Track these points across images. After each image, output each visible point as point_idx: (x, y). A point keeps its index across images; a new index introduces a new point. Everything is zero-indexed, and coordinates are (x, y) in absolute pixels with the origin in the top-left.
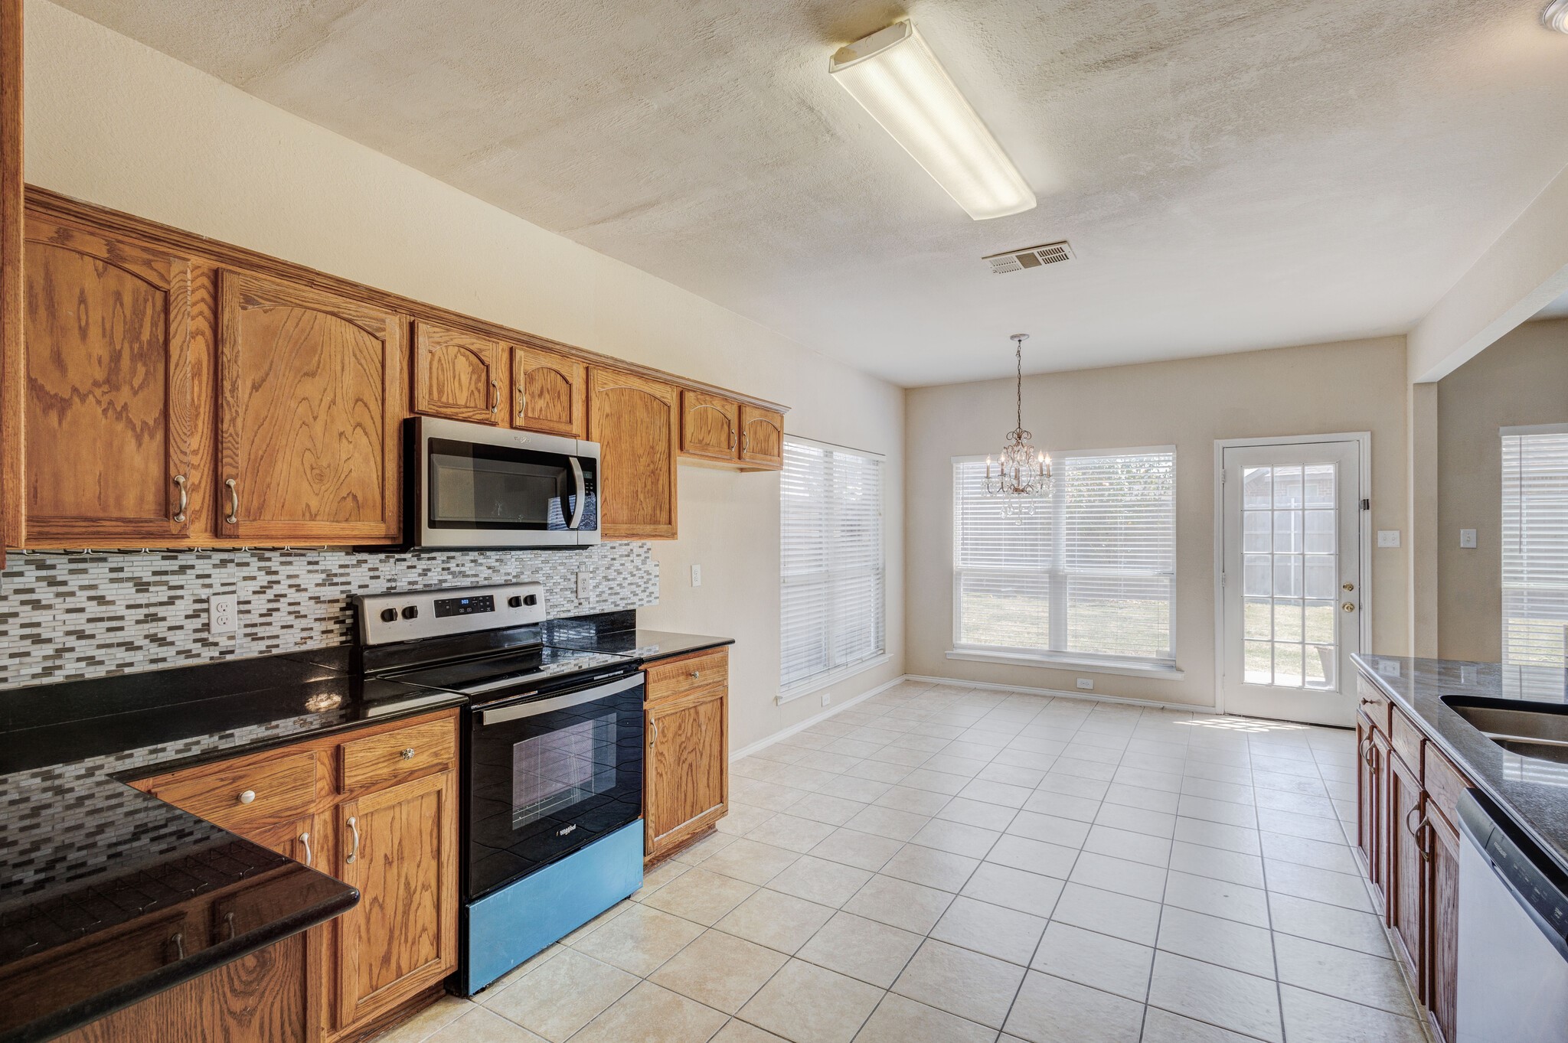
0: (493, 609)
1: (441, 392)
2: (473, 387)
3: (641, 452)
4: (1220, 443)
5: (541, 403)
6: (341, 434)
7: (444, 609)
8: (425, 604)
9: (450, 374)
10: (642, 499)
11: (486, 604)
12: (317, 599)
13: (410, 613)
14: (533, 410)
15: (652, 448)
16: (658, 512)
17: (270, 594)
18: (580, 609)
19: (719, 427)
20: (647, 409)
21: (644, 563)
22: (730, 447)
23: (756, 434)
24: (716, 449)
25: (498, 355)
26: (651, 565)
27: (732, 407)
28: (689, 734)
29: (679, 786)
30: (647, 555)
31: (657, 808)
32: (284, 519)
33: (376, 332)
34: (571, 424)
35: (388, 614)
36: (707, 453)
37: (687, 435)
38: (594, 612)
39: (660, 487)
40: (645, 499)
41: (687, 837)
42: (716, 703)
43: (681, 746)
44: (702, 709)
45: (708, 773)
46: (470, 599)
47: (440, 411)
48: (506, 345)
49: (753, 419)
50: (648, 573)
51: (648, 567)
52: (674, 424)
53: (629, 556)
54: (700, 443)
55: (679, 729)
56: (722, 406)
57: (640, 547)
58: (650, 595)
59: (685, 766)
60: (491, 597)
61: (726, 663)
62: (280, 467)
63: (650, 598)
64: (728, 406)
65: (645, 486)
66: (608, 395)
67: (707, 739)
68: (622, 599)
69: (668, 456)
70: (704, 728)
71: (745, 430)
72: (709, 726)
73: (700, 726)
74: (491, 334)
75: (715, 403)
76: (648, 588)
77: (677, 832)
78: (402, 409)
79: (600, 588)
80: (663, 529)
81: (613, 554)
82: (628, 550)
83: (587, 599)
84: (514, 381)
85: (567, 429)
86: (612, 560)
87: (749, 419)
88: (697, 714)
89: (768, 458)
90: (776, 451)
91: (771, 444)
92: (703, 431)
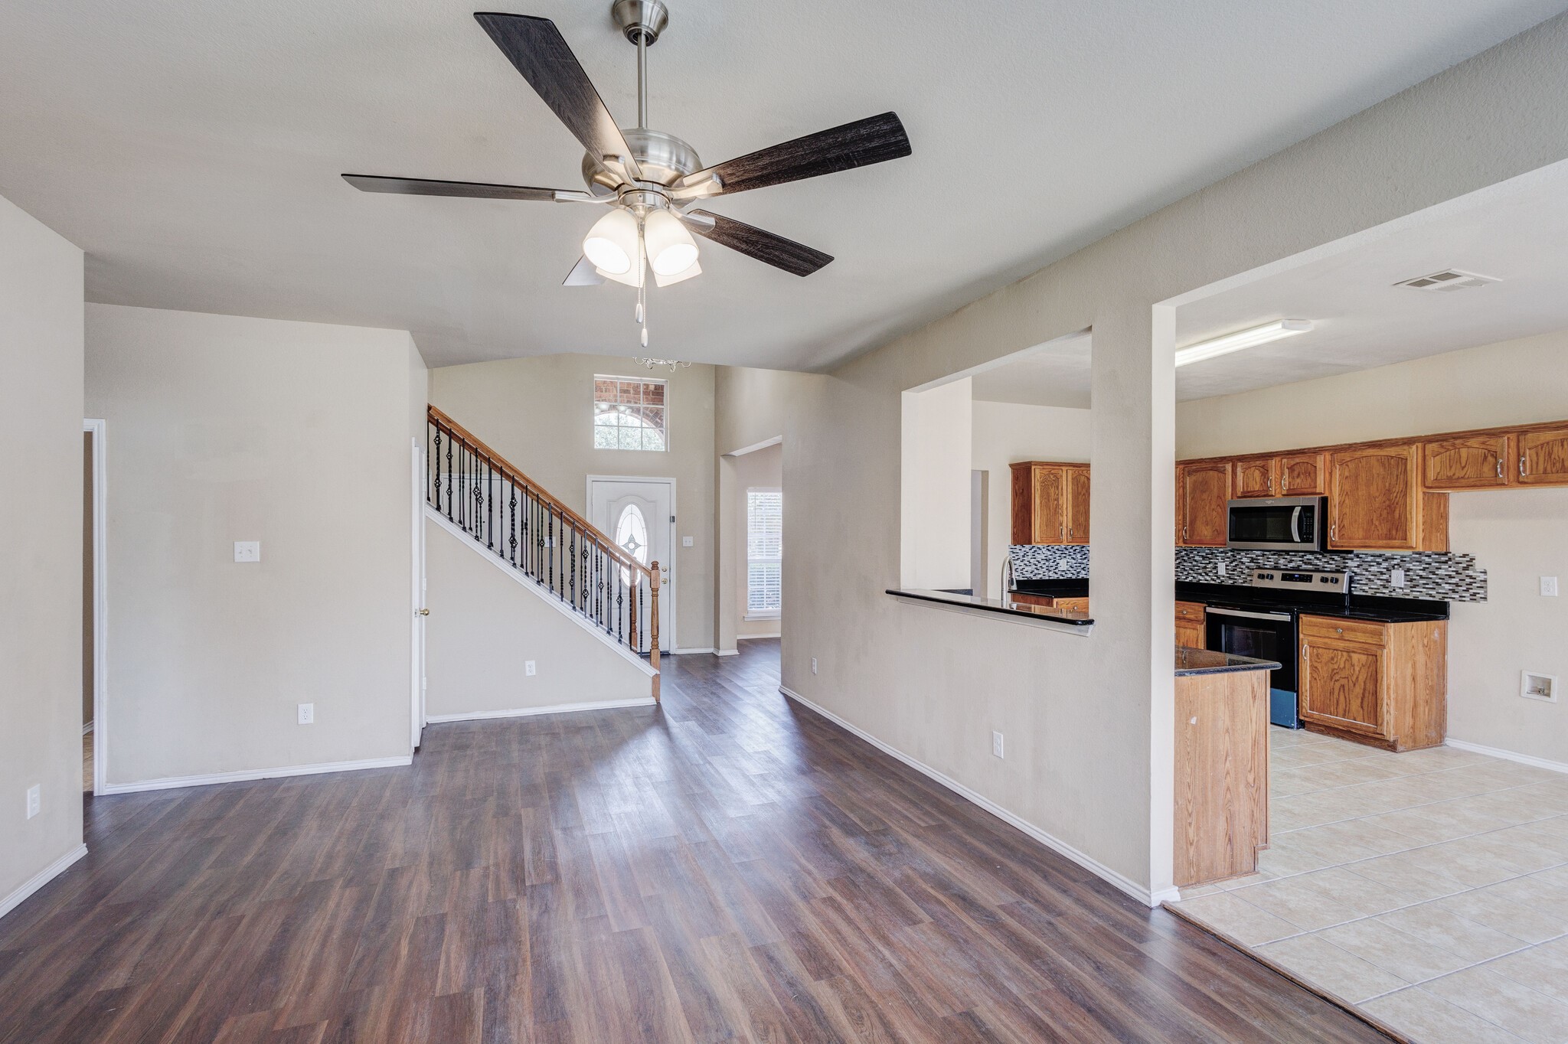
0: (1311, 582)
1: (1248, 487)
2: (1262, 482)
3: (1377, 494)
5: (1299, 480)
6: (1213, 509)
7: (1285, 578)
8: (1278, 575)
9: (1251, 479)
11: (1309, 579)
12: (1248, 567)
13: (1272, 577)
14: (1294, 485)
15: (1389, 491)
16: (1394, 532)
17: (1234, 564)
18: (1392, 594)
19: (1480, 460)
20: (1383, 465)
21: (1465, 569)
22: (1496, 475)
23: (1550, 454)
24: (1472, 480)
25: (1273, 465)
26: (1475, 571)
27: (1500, 440)
28: (1342, 666)
29: (1332, 693)
30: (1470, 563)
31: (1312, 695)
32: (1198, 538)
33: (1224, 472)
34: (1316, 487)
35: (1261, 577)
36: (1457, 485)
37: (1431, 475)
38: (1407, 597)
39: (1397, 515)
40: (1380, 524)
41: (1341, 728)
42: (1371, 657)
43: (1333, 670)
44: (1355, 657)
45: (1362, 699)
46: (1300, 575)
47: (1246, 495)
48: (1278, 459)
49: (1539, 443)
50: (1471, 577)
51: (1470, 573)
52: (1412, 471)
53: (1446, 562)
54: (1450, 478)
55: (1332, 659)
56: (1483, 443)
57: (1460, 557)
58: (1474, 594)
59: (1338, 685)
60: (1312, 576)
61: (1381, 634)
62: (1198, 522)
63: (1474, 597)
64: (1492, 441)
65: (1381, 515)
66: (1347, 465)
67: (1360, 677)
68: (1437, 593)
69: (1405, 493)
70: (1357, 669)
71: (1524, 456)
72: (1363, 670)
73: (1353, 665)
74: (1270, 457)
75: (1473, 442)
76: (1474, 588)
77: (1330, 719)
78: (1230, 498)
79: (1414, 583)
80: (1397, 542)
81: (1427, 559)
82: (1444, 559)
83: (1400, 588)
84: (1282, 474)
85: (1313, 490)
86: (1426, 564)
87: (1531, 445)
88: (1350, 657)
92: (1454, 468)
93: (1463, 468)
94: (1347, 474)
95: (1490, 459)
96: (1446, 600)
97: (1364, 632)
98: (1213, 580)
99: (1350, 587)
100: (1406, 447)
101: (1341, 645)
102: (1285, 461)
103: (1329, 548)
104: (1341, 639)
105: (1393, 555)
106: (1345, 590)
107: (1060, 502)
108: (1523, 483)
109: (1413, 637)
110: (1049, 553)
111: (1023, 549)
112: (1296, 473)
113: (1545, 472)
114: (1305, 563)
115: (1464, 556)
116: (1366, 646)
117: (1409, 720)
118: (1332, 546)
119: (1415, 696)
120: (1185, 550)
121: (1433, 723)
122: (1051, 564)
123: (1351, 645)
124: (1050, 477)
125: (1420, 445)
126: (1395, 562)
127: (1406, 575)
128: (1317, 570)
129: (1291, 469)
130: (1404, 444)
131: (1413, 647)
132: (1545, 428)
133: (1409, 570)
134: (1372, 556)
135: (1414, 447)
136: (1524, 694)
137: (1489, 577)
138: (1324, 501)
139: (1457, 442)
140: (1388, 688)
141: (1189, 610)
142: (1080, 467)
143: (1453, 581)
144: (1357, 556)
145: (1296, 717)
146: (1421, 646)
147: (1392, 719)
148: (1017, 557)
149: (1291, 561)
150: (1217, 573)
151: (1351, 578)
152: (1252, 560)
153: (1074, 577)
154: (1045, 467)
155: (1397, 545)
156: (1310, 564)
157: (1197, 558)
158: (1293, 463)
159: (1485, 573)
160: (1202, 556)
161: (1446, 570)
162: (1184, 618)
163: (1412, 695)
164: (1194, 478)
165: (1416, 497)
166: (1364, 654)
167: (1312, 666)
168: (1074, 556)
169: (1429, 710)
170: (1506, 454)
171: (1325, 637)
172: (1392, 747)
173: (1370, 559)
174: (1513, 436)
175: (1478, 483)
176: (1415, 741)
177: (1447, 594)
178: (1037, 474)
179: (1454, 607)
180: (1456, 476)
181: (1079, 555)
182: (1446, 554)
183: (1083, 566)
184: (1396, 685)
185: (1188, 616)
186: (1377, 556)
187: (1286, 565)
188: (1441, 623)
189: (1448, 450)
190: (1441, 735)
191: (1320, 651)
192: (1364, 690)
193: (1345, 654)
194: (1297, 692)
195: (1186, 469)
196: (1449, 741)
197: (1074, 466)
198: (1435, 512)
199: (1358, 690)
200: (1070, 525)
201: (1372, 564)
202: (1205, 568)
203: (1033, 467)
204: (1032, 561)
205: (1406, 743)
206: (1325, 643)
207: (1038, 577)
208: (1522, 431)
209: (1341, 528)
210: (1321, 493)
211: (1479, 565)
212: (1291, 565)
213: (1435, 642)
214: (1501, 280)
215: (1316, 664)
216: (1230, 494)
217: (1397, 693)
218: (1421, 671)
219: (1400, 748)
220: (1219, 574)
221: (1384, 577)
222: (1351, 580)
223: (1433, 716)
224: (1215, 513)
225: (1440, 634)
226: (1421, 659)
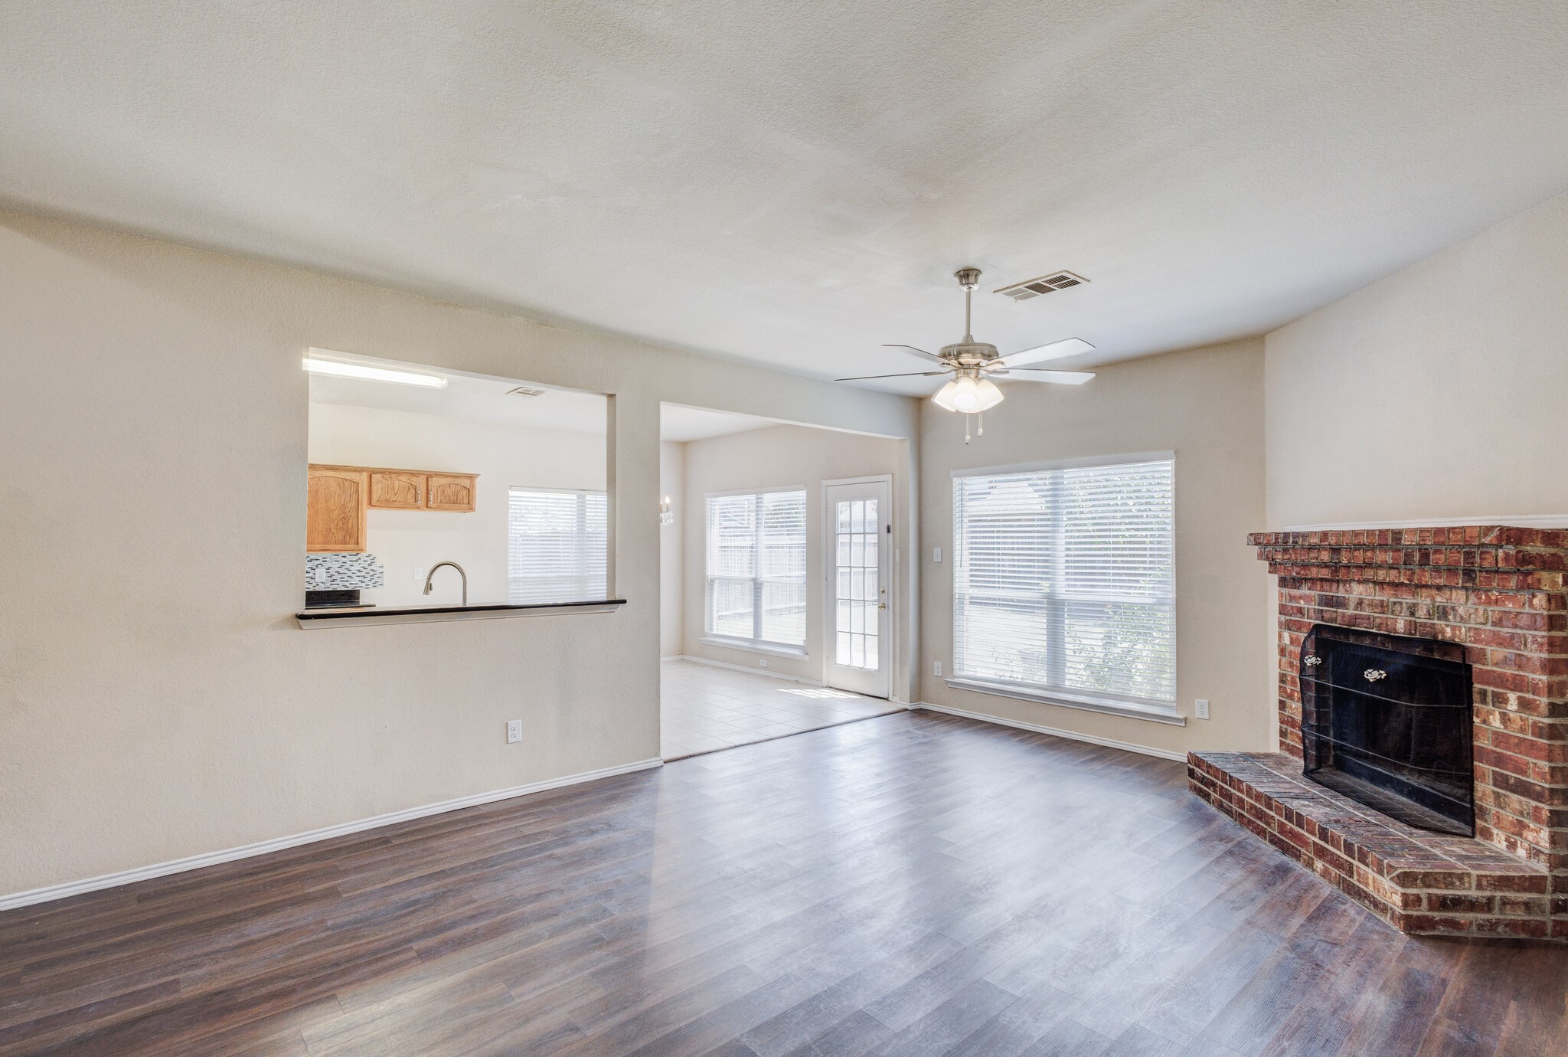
3: (334, 508)
4: (825, 483)
10: (334, 531)
16: (348, 539)
18: (314, 588)
19: (407, 490)
20: (339, 485)
21: (370, 565)
22: (416, 501)
23: (444, 492)
24: (401, 503)
26: (376, 567)
27: (418, 479)
30: (373, 561)
36: (393, 506)
37: (375, 497)
38: (328, 590)
39: (350, 526)
40: (337, 531)
49: (438, 484)
50: (373, 571)
51: (372, 567)
52: (363, 492)
53: (357, 561)
54: (387, 500)
56: (409, 479)
57: (366, 557)
58: (376, 582)
63: (378, 583)
64: (414, 479)
65: (337, 525)
68: (349, 584)
69: (359, 509)
71: (430, 491)
75: (402, 478)
76: (374, 578)
79: (334, 578)
81: (343, 559)
82: (354, 558)
83: (322, 583)
86: (342, 563)
87: (434, 484)
89: (457, 505)
90: (466, 501)
91: (460, 497)
92: (390, 493)
93: (396, 494)
95: (413, 491)
96: (357, 589)
100: (358, 474)
108: (429, 508)
113: (441, 502)
115: (370, 555)
125: (367, 474)
126: (318, 562)
127: (327, 572)
130: (355, 471)
132: (441, 475)
135: (364, 475)
137: (384, 570)
139: (394, 476)
143: (362, 574)
155: (351, 548)
159: (382, 567)
161: (357, 567)
165: (365, 512)
170: (421, 488)
174: (424, 478)
175: (406, 506)
177: (356, 585)
179: (362, 592)
180: (391, 500)
189: (388, 480)
208: (431, 475)
211: (378, 562)
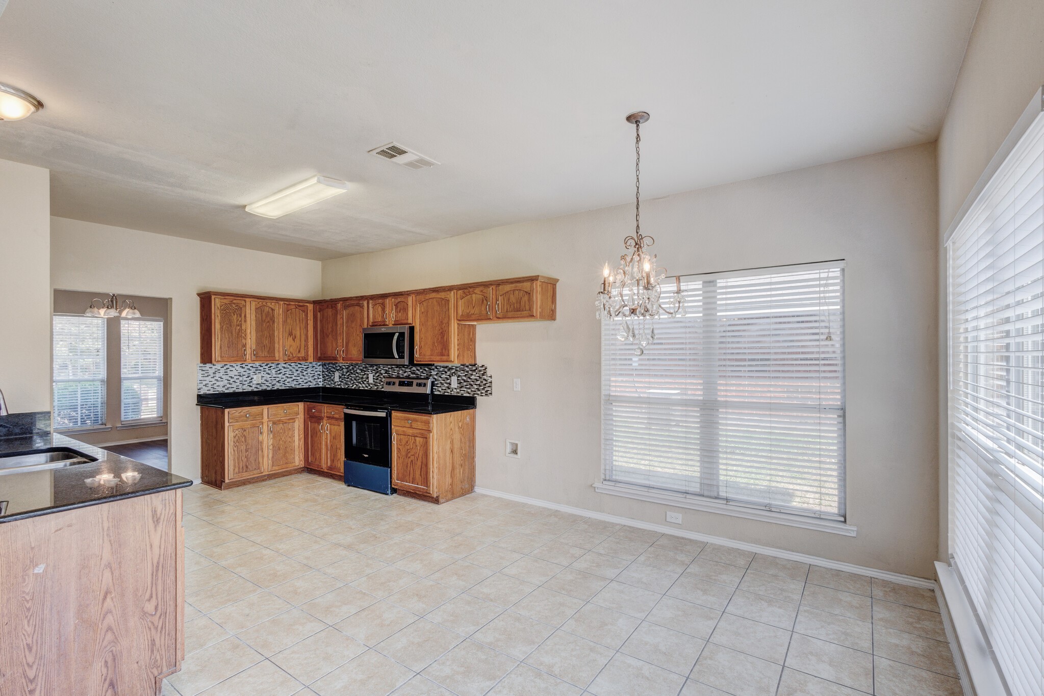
0: (411, 386)
1: (375, 318)
2: (382, 315)
3: (436, 325)
5: (400, 314)
7: (402, 384)
8: (397, 381)
9: (377, 313)
10: (437, 345)
11: (411, 384)
12: (384, 377)
13: (393, 384)
14: (397, 317)
15: (442, 322)
16: (444, 351)
17: (377, 375)
18: (452, 393)
19: (481, 303)
20: (439, 304)
21: (483, 375)
22: (488, 312)
23: (509, 300)
24: (477, 315)
25: (388, 302)
26: (487, 377)
27: (489, 289)
28: (411, 447)
29: (407, 467)
30: (485, 371)
31: (397, 469)
32: (350, 356)
33: (362, 307)
34: (408, 319)
35: (389, 383)
36: (471, 319)
37: (460, 313)
38: (458, 395)
39: (445, 339)
41: (412, 491)
42: (425, 439)
43: (407, 450)
44: (418, 439)
45: (421, 470)
46: (407, 381)
47: (375, 324)
48: (390, 298)
49: (504, 292)
50: (485, 380)
51: (485, 377)
52: (451, 309)
53: (475, 371)
54: (468, 314)
55: (407, 442)
56: (482, 291)
57: (481, 367)
58: (487, 391)
59: (410, 460)
60: (413, 382)
61: (429, 423)
62: (350, 344)
63: (487, 393)
64: (485, 290)
65: (438, 339)
66: (423, 304)
67: (420, 454)
68: (472, 391)
69: (448, 324)
70: (419, 448)
71: (498, 301)
72: (421, 449)
73: (416, 446)
74: (386, 297)
75: (477, 290)
76: (486, 387)
77: (405, 485)
78: (366, 327)
79: (461, 385)
80: (445, 358)
81: (467, 369)
82: (474, 368)
83: (456, 389)
84: (392, 309)
85: (405, 322)
86: (467, 372)
87: (501, 293)
88: (415, 440)
89: (519, 313)
90: (527, 307)
91: (522, 303)
92: (469, 307)
93: (474, 307)
94: (423, 310)
95: (485, 301)
96: (475, 395)
97: (422, 422)
98: (367, 387)
99: (432, 389)
100: (449, 292)
101: (410, 431)
102: (393, 300)
103: (415, 362)
104: (411, 427)
105: (452, 366)
106: (428, 392)
107: (243, 327)
108: (498, 318)
109: (451, 422)
110: (243, 370)
111: (214, 367)
112: (399, 309)
113: (507, 312)
114: (412, 373)
115: (483, 366)
116: (423, 431)
117: (448, 480)
118: (417, 361)
119: (453, 463)
120: (352, 365)
121: (466, 479)
122: (245, 379)
123: (415, 431)
124: (231, 306)
125: (455, 291)
126: (453, 371)
127: (458, 380)
128: (417, 378)
129: (396, 305)
130: (449, 290)
131: (451, 429)
132: (507, 282)
133: (459, 376)
134: (443, 367)
135: (452, 292)
136: (507, 455)
137: (493, 380)
138: (412, 329)
139: (471, 290)
140: (433, 460)
141: (336, 411)
142: (264, 299)
143: (478, 383)
144: (436, 367)
145: (389, 486)
146: (457, 428)
147: (435, 482)
148: (206, 375)
149: (405, 372)
150: (368, 382)
151: (433, 382)
152: (386, 372)
153: (269, 389)
154: (226, 297)
155: (445, 359)
156: (414, 373)
157: (358, 371)
158: (397, 301)
159: (491, 377)
160: (361, 369)
161: (475, 376)
162: (333, 418)
163: (451, 462)
164: (347, 311)
165: (454, 327)
166: (421, 437)
167: (397, 448)
168: (269, 372)
169: (464, 470)
170: (491, 298)
171: (404, 427)
172: (436, 501)
173: (441, 370)
174: (494, 287)
175: (480, 318)
176: (453, 494)
177: (475, 391)
178: (216, 303)
179: (479, 398)
180: (471, 313)
181: (273, 371)
182: (475, 365)
183: (277, 379)
184: (439, 457)
185: (335, 416)
186: (445, 367)
187: (403, 375)
188: (471, 411)
189: (467, 295)
190: (472, 485)
191: (402, 437)
192: (422, 462)
193: (413, 438)
194: (391, 468)
195: (344, 304)
196: (478, 489)
197: (258, 299)
198: (466, 337)
199: (419, 463)
200: (254, 347)
201: (443, 372)
202: (362, 378)
203: (213, 297)
204: (223, 377)
205: (446, 496)
206: (404, 431)
207: (231, 391)
208: (498, 283)
209: (420, 348)
210: (410, 324)
211: (489, 372)
212: (405, 374)
213: (467, 424)
214: (440, 164)
215: (400, 447)
216: (366, 324)
217: (439, 463)
218: (457, 445)
219: (441, 500)
220: (370, 382)
221: (448, 381)
222: (433, 384)
223: (466, 475)
224: (358, 338)
225: (470, 419)
226: (457, 436)
